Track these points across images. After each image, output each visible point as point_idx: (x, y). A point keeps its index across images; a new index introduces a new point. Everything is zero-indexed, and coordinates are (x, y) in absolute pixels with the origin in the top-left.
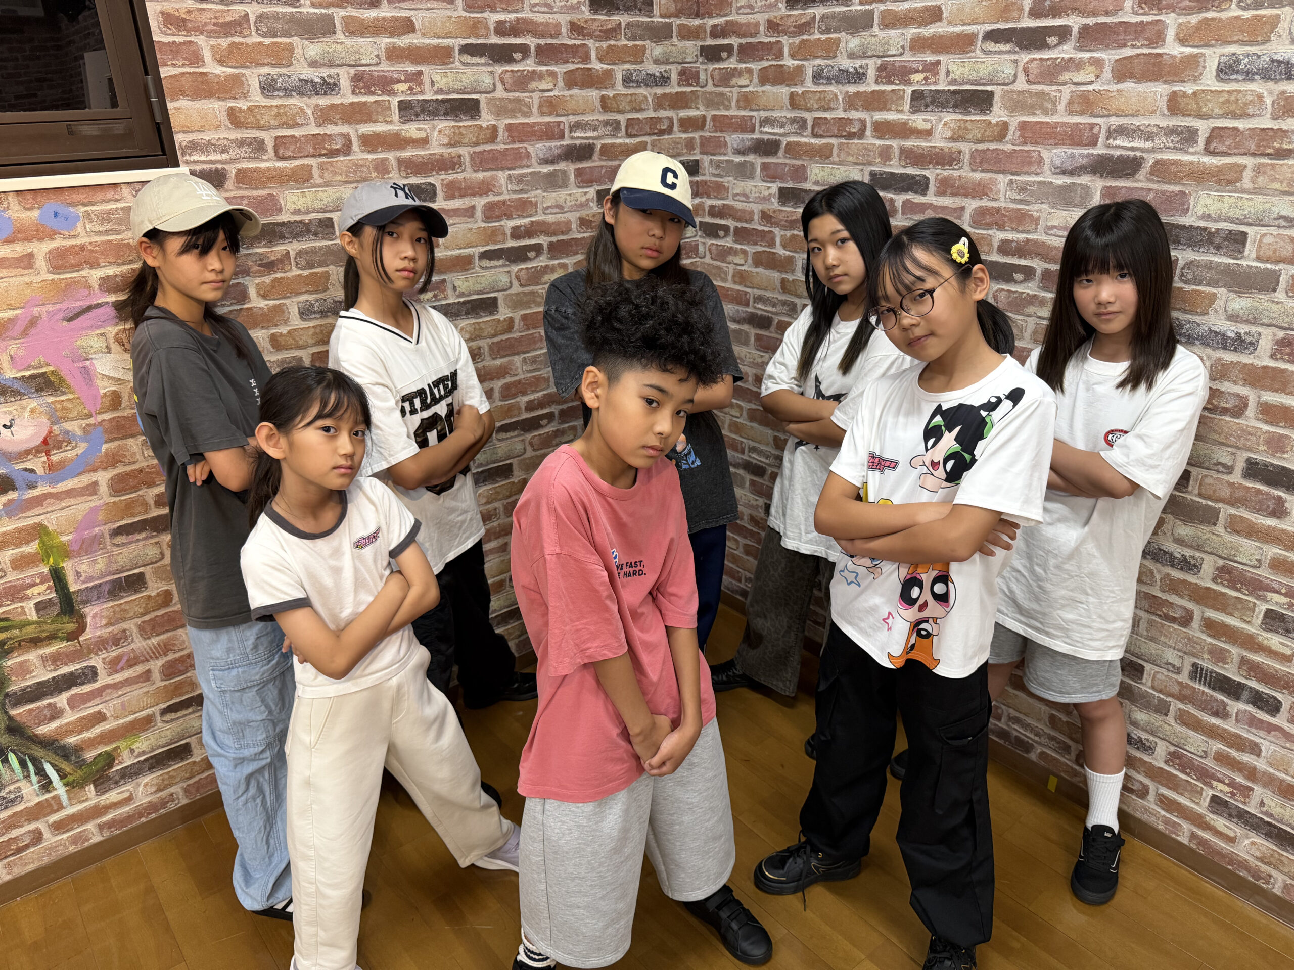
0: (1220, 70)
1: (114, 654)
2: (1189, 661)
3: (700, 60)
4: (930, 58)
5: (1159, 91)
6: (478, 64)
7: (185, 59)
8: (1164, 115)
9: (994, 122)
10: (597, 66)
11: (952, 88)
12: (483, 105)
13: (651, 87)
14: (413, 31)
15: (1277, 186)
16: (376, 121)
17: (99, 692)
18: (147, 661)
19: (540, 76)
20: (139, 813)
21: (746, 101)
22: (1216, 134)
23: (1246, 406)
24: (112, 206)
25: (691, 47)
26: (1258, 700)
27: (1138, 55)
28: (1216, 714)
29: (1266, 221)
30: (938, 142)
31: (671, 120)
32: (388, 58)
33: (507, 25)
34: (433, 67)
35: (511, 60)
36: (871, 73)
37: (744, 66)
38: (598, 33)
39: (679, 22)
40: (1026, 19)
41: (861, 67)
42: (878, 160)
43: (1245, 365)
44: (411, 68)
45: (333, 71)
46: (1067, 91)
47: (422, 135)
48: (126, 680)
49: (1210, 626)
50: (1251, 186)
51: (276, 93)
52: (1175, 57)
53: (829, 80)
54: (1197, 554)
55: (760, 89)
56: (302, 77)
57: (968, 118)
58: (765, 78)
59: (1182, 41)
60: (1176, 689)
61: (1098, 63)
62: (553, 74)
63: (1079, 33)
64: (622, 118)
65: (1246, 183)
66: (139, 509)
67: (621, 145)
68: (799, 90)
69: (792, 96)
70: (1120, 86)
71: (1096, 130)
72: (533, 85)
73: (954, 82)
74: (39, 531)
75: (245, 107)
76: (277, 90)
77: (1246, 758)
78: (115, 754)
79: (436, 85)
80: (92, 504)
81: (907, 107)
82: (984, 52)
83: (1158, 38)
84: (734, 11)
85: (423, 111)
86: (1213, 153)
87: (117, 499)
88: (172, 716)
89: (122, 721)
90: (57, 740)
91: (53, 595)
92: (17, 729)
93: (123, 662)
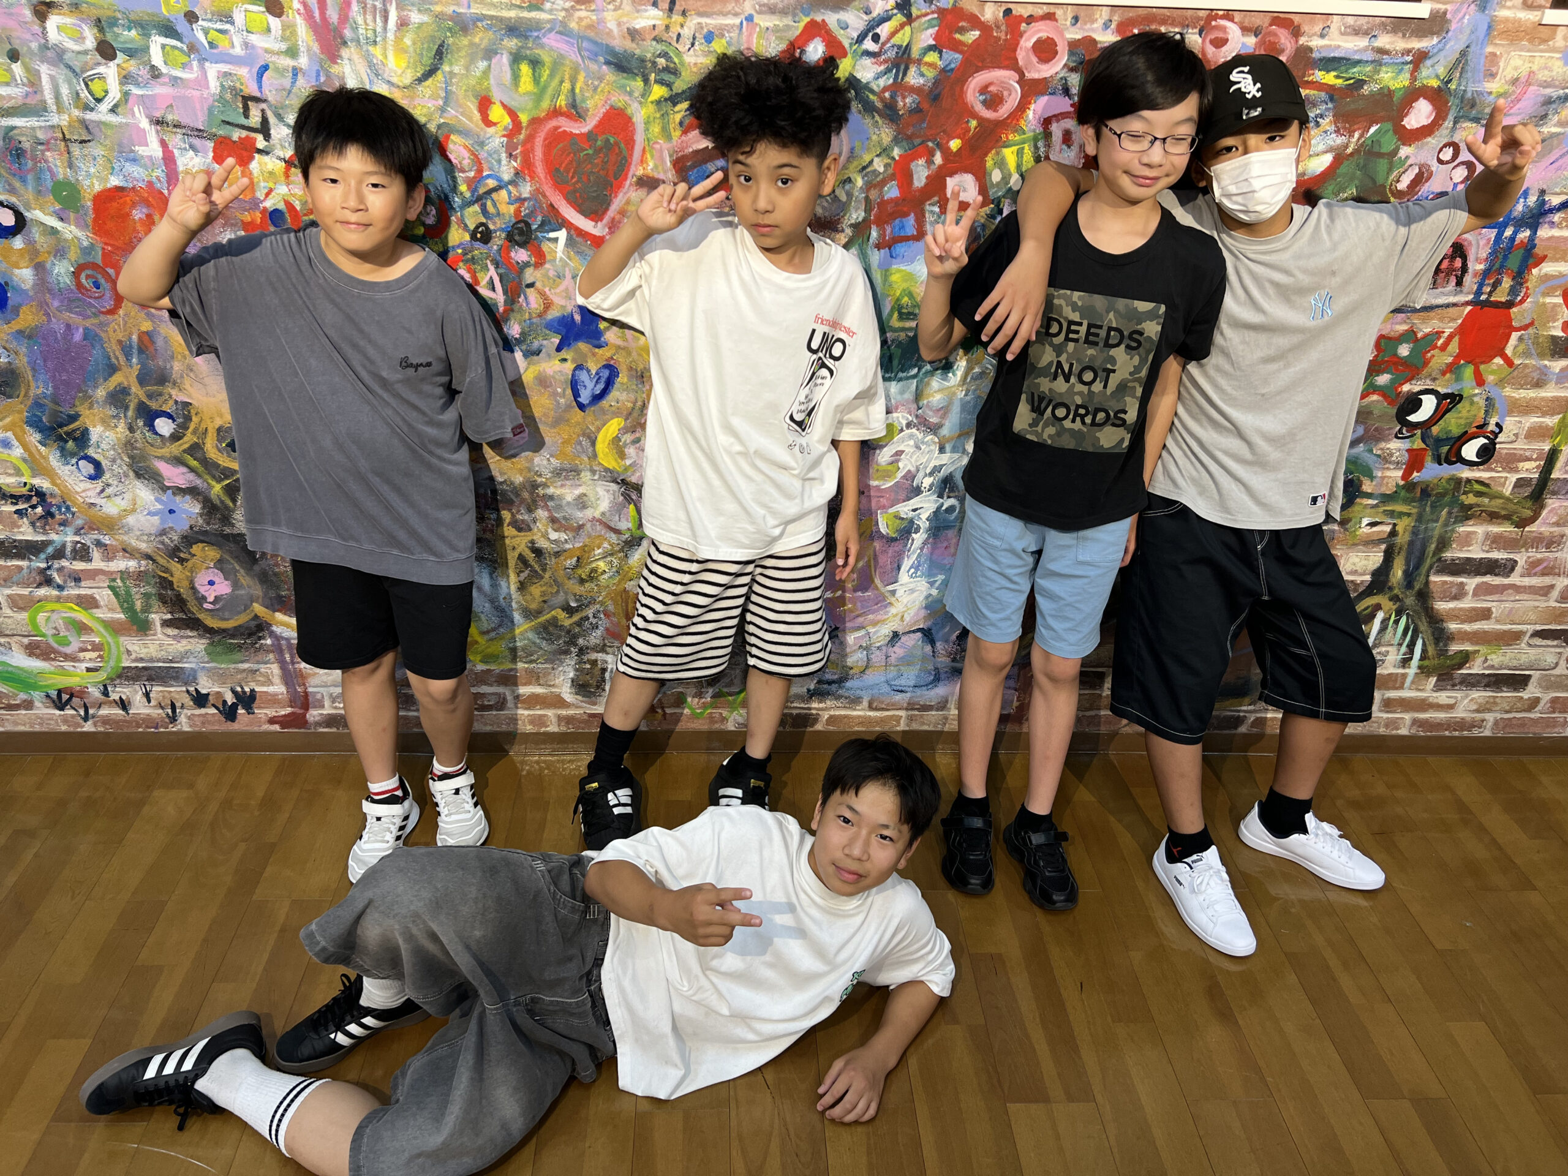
48: (1530, 587)
88: (1538, 641)
89: (1498, 627)
90: (1442, 621)
91: (1537, 476)
92: (1424, 596)
93: (1541, 567)
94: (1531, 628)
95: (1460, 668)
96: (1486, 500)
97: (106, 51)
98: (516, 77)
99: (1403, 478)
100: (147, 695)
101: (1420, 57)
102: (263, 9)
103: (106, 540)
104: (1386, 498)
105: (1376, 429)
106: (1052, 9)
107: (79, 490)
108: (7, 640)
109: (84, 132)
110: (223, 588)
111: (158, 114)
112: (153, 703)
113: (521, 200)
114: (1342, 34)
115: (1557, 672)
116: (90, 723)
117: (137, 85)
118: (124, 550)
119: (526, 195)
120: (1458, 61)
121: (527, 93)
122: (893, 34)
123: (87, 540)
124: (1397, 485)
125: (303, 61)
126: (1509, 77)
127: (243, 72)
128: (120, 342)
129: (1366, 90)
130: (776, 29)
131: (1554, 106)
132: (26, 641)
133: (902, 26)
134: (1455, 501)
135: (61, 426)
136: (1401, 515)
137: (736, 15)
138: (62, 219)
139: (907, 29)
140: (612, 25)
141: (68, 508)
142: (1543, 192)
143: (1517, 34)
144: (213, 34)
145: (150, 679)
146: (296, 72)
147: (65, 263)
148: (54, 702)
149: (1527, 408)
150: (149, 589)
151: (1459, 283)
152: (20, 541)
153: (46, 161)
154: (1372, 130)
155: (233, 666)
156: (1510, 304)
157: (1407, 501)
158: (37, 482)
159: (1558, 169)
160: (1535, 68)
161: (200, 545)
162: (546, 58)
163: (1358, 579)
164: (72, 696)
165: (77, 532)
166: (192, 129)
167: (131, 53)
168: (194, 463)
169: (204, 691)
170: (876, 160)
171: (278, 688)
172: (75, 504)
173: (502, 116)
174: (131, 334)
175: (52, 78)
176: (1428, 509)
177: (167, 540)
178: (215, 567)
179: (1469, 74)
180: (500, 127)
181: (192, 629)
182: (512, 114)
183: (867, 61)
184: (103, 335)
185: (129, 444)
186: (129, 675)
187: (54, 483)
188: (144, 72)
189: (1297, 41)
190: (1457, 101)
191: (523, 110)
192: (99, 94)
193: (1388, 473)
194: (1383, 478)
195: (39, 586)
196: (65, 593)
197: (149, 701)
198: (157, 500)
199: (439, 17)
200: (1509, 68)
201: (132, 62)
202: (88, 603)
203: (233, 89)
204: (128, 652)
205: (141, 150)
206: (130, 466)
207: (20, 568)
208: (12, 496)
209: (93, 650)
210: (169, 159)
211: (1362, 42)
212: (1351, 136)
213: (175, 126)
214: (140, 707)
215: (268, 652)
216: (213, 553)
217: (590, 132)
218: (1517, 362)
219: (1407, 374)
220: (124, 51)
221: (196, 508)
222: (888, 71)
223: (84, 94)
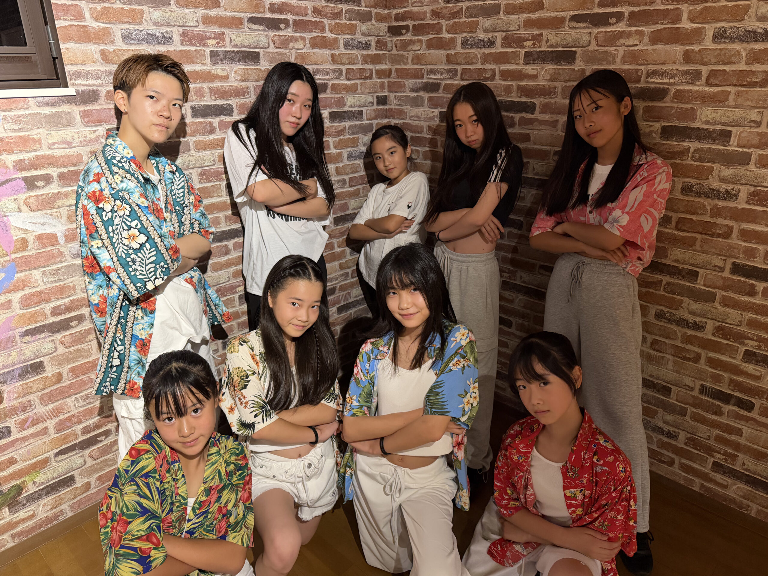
0: (714, 37)
1: (22, 417)
2: (699, 383)
3: (388, 35)
4: (536, 32)
5: (678, 49)
6: (259, 30)
7: (73, 16)
8: (681, 63)
9: (576, 69)
10: (329, 35)
11: (550, 50)
12: (261, 56)
13: (360, 50)
14: (219, 6)
15: (749, 103)
16: (196, 63)
17: (12, 444)
18: (46, 421)
19: (296, 40)
20: (40, 525)
21: (418, 59)
22: (712, 74)
23: (732, 231)
24: (22, 112)
25: (383, 26)
26: (740, 403)
27: (665, 28)
28: (715, 413)
29: (743, 123)
30: (541, 82)
31: (371, 70)
32: (204, 23)
33: (276, 6)
34: (232, 30)
35: (279, 29)
36: (499, 41)
37: (416, 38)
38: (329, 15)
39: (376, 11)
40: (596, 8)
41: (492, 37)
42: (503, 93)
43: (731, 207)
44: (218, 30)
45: (169, 29)
46: (621, 50)
47: (225, 73)
49: (711, 362)
50: (734, 104)
51: (132, 42)
52: (688, 29)
53: (472, 46)
54: (703, 320)
55: (427, 52)
56: (149, 32)
57: (561, 67)
58: (430, 45)
59: (692, 20)
60: (691, 400)
61: (641, 34)
62: (303, 39)
63: (629, 16)
64: (344, 68)
65: (731, 102)
66: (41, 318)
67: (343, 84)
68: (453, 52)
69: (448, 56)
70: (654, 47)
71: (639, 73)
72: (291, 45)
73: (551, 46)
75: (112, 50)
76: (133, 39)
77: (733, 438)
78: (23, 486)
79: (233, 42)
80: (7, 315)
81: (522, 61)
82: (570, 28)
83: (678, 19)
84: (410, 5)
85: (225, 58)
86: (711, 85)
87: (25, 311)
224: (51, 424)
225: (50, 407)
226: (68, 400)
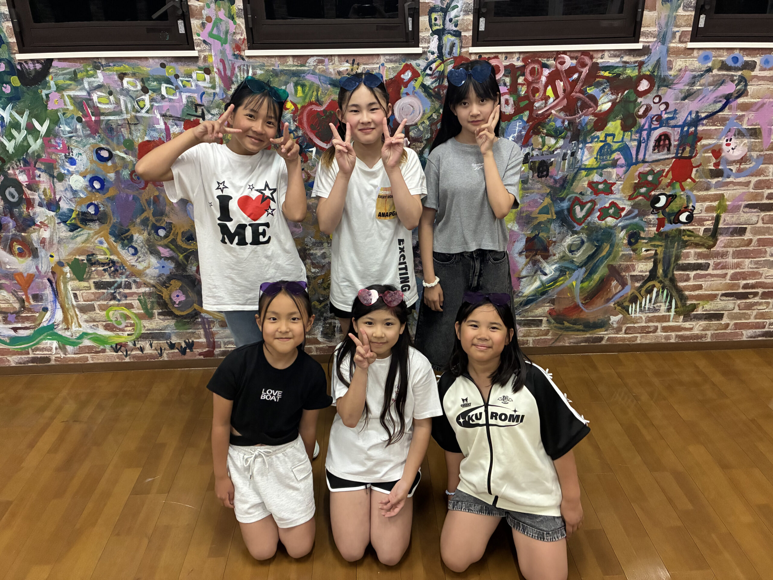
1: (719, 261)
17: (706, 276)
18: (729, 269)
20: (691, 337)
48: (717, 274)
66: (760, 198)
74: (721, 197)
78: (697, 306)
80: (744, 191)
87: (754, 191)
88: (724, 298)
89: (706, 292)
90: (682, 291)
91: (712, 227)
92: (673, 280)
93: (720, 266)
94: (720, 293)
95: (693, 311)
96: (693, 238)
97: (145, 90)
98: (296, 91)
99: (657, 230)
100: (151, 345)
101: (641, 64)
102: (203, 72)
103: (138, 280)
104: (651, 239)
105: (643, 211)
106: (497, 55)
107: (128, 260)
108: (97, 323)
109: (136, 120)
110: (182, 298)
111: (163, 113)
112: (153, 348)
113: (298, 137)
114: (610, 57)
115: (734, 311)
116: (128, 358)
117: (156, 102)
118: (145, 284)
119: (300, 135)
120: (656, 64)
121: (301, 97)
122: (437, 67)
123: (130, 280)
124: (655, 233)
125: (217, 90)
126: (677, 69)
127: (196, 95)
128: (146, 200)
129: (621, 77)
130: (393, 68)
131: (697, 78)
132: (104, 323)
133: (440, 64)
134: (680, 240)
135: (122, 234)
136: (658, 246)
137: (377, 63)
138: (126, 154)
139: (443, 65)
140: (331, 70)
141: (124, 267)
142: (697, 112)
143: (678, 53)
144: (185, 82)
145: (152, 338)
146: (215, 94)
147: (127, 170)
148: (114, 349)
149: (704, 199)
150: (153, 300)
151: (669, 150)
152: (104, 282)
153: (121, 132)
154: (626, 92)
155: (185, 331)
156: (690, 157)
157: (660, 240)
158: (112, 257)
159: (703, 102)
160: (687, 65)
161: (174, 280)
162: (307, 84)
163: (644, 274)
164: (121, 346)
165: (127, 277)
166: (176, 117)
167: (154, 91)
168: (173, 247)
169: (173, 342)
170: (434, 114)
171: (203, 340)
172: (127, 266)
173: (291, 106)
174: (150, 197)
175: (125, 102)
176: (669, 243)
177: (161, 279)
178: (179, 289)
179: (661, 69)
180: (290, 110)
181: (169, 316)
182: (294, 104)
183: (428, 78)
184: (140, 197)
185: (148, 241)
186: (143, 337)
187: (118, 257)
188: (159, 97)
189: (592, 61)
190: (658, 79)
191: (299, 104)
192: (142, 106)
193: (651, 229)
194: (649, 231)
195: (111, 300)
196: (121, 302)
197: (152, 347)
198: (158, 262)
199: (267, 71)
200: (677, 65)
201: (155, 94)
202: (130, 306)
203: (191, 102)
204: (144, 327)
205: (157, 126)
206: (148, 249)
207: (104, 293)
208: (102, 263)
209: (130, 326)
210: (167, 129)
211: (618, 60)
212: (618, 95)
213: (170, 117)
214: (148, 350)
215: (199, 324)
216: (179, 284)
217: (324, 110)
218: (697, 180)
219: (652, 187)
220: (151, 90)
221: (173, 265)
222: (435, 81)
223: (136, 106)
224: (730, 272)
225: (736, 260)
226: (747, 260)
